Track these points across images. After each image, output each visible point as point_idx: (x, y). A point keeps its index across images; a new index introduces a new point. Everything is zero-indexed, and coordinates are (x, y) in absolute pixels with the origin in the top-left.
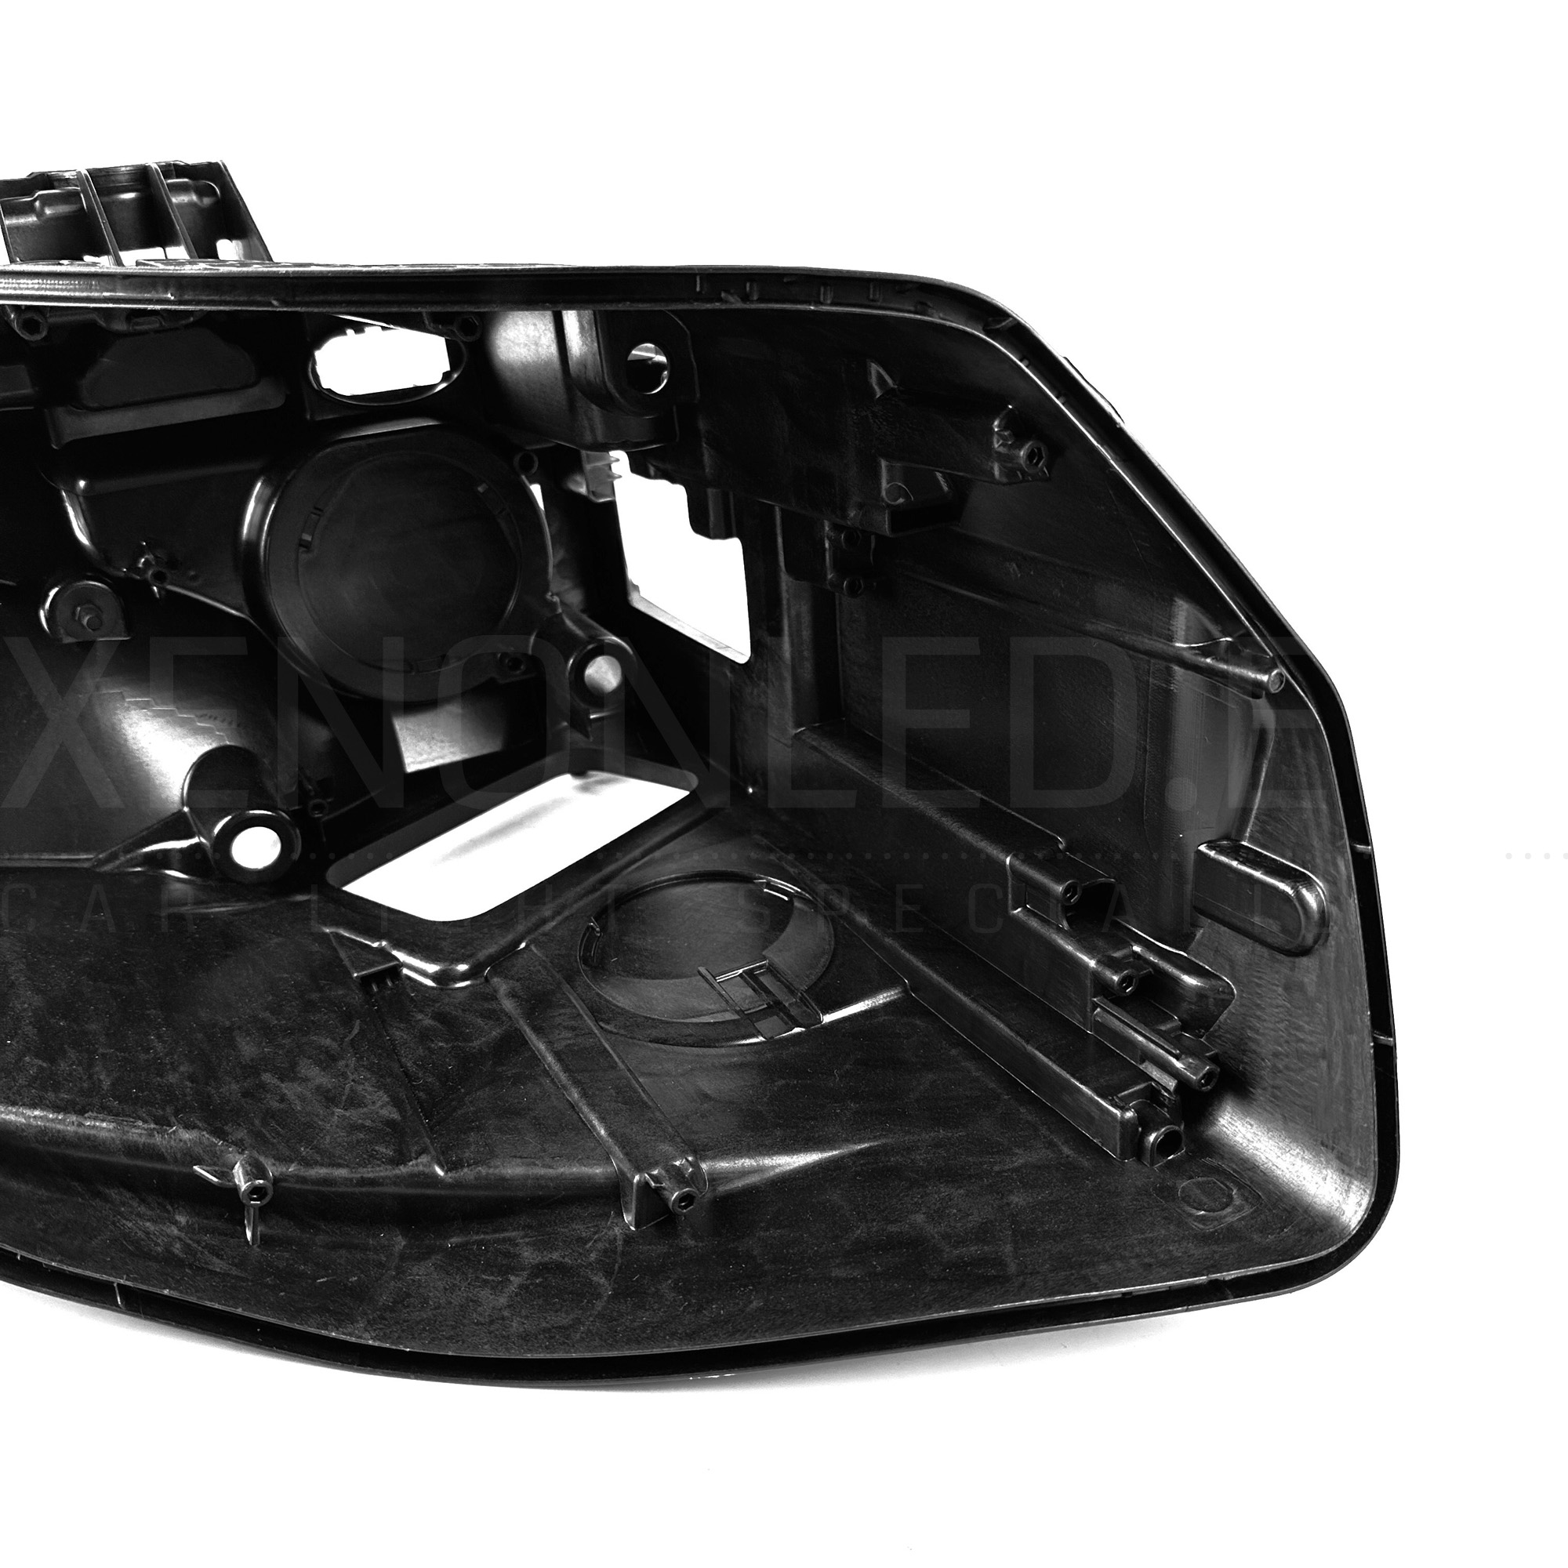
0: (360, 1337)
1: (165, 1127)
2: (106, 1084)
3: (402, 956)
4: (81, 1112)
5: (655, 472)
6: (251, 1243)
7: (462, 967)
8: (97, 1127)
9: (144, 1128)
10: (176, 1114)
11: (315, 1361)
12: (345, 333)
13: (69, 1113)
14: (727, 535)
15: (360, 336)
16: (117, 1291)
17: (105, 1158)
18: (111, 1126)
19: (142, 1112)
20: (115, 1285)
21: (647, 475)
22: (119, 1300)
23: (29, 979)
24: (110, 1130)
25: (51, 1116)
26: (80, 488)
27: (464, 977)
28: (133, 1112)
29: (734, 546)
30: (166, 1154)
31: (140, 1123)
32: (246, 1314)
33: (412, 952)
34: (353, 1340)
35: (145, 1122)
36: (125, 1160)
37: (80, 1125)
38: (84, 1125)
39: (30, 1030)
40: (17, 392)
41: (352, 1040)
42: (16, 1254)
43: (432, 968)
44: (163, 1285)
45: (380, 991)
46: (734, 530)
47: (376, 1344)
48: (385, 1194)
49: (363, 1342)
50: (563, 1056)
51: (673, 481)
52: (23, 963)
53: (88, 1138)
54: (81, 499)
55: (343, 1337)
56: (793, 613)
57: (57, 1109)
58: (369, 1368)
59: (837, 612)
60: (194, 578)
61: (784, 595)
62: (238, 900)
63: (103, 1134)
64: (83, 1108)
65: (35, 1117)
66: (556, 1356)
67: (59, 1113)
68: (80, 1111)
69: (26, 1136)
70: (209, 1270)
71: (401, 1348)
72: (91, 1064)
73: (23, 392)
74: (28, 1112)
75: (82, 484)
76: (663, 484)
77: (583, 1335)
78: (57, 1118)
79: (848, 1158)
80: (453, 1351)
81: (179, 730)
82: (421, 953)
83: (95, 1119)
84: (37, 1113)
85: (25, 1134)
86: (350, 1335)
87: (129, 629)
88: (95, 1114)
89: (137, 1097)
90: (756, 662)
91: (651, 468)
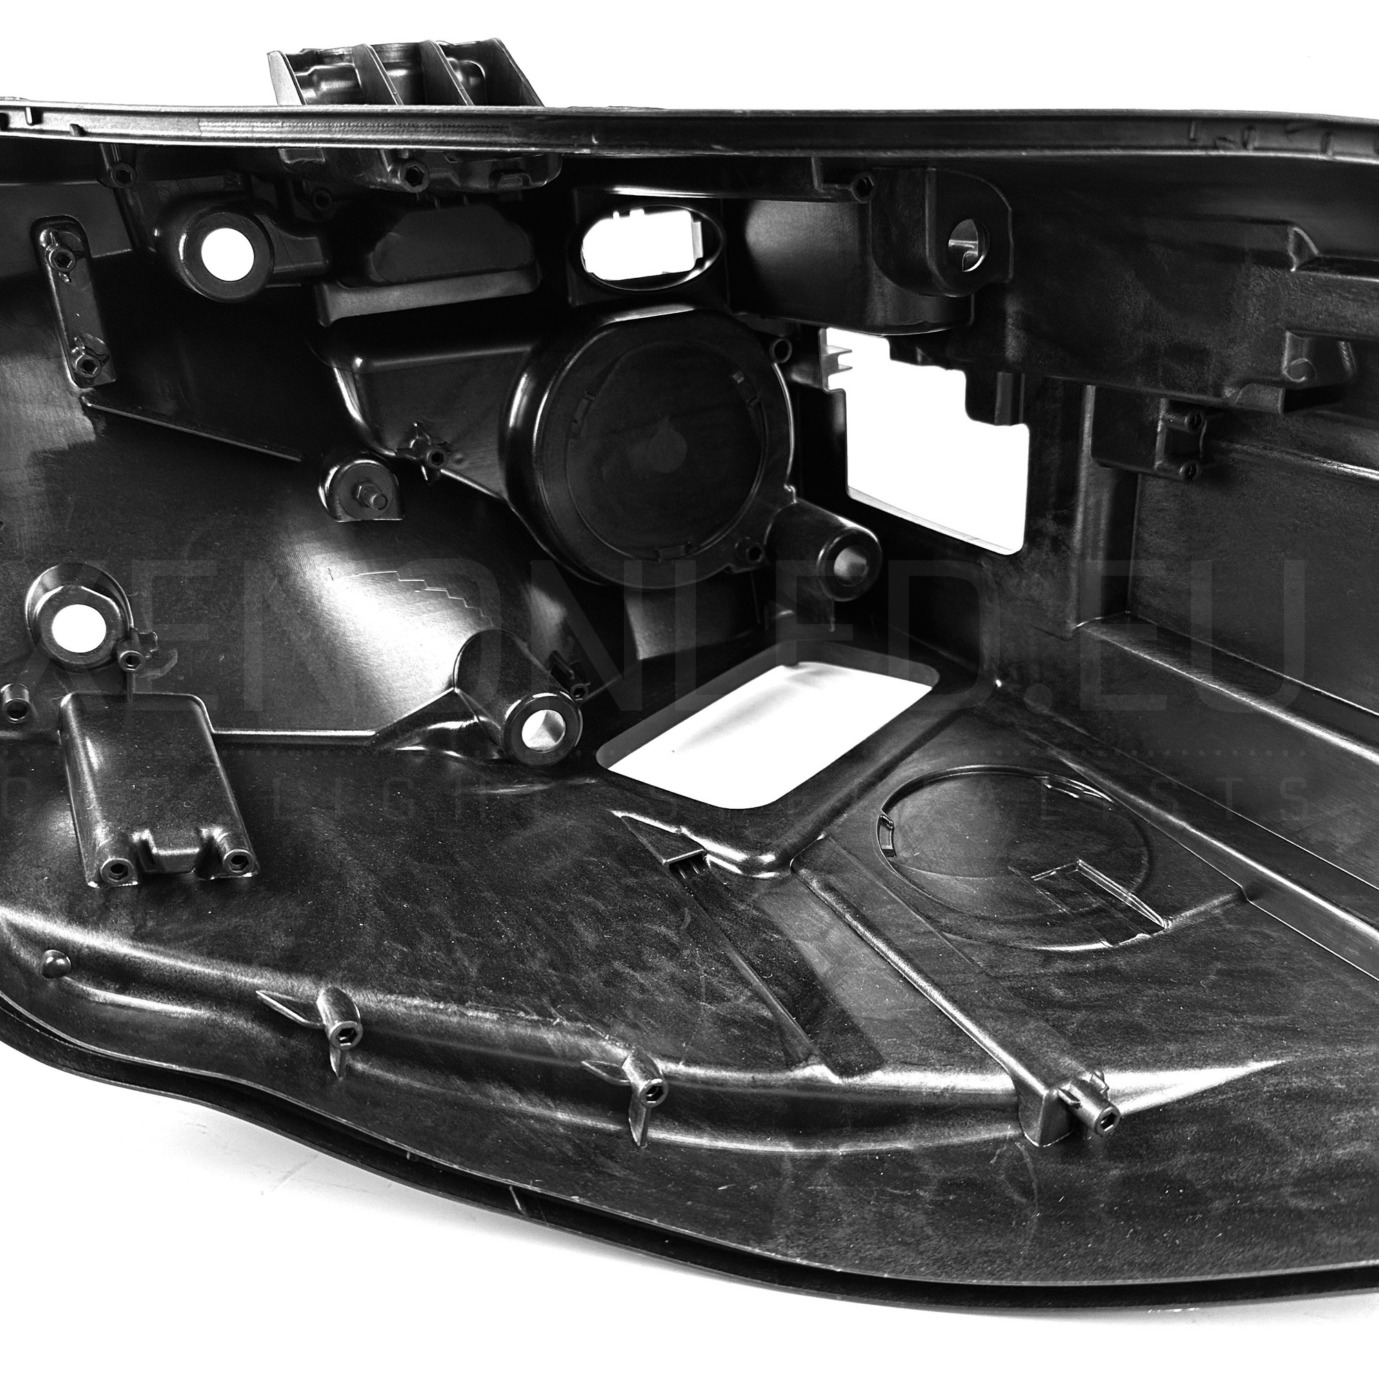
0: (786, 1255)
1: (548, 1019)
2: (473, 972)
3: (707, 844)
4: (461, 1001)
5: (923, 357)
6: (639, 1144)
7: (768, 858)
8: (481, 1018)
9: (527, 1020)
10: (554, 1004)
11: (732, 1277)
12: (610, 215)
13: (449, 1002)
14: (1014, 421)
15: (625, 219)
16: (514, 1196)
17: (490, 1051)
18: (495, 1017)
19: (519, 1000)
20: (511, 1188)
21: (912, 360)
22: (518, 1204)
23: (356, 858)
24: (493, 1022)
25: (432, 1005)
26: (356, 365)
27: (770, 867)
28: (512, 1002)
29: (1020, 434)
30: (553, 1047)
31: (522, 1014)
32: (662, 1225)
33: (717, 838)
34: (779, 1257)
35: (527, 1013)
36: (510, 1053)
37: (463, 1015)
38: (467, 1016)
39: (377, 912)
40: (310, 264)
41: (688, 928)
42: (406, 1152)
43: (740, 856)
44: (571, 1192)
45: (689, 878)
46: (1021, 416)
47: (805, 1262)
48: (777, 1096)
49: (789, 1260)
50: (911, 955)
51: (948, 365)
52: (344, 842)
53: (473, 1029)
54: (357, 377)
55: (767, 1254)
56: (1092, 501)
57: (437, 998)
58: (791, 1287)
59: (1137, 500)
60: (459, 461)
61: (1083, 482)
62: (520, 782)
63: (488, 1026)
64: (461, 997)
65: (416, 1007)
66: (1004, 1283)
67: (439, 1002)
68: (459, 1000)
69: (408, 1026)
70: (608, 1174)
71: (832, 1267)
72: (450, 951)
73: (315, 263)
74: (408, 1001)
75: (358, 361)
76: (935, 371)
77: (1027, 1261)
78: (438, 1008)
79: (1254, 1076)
80: (889, 1273)
81: (450, 612)
82: (727, 841)
83: (477, 1008)
84: (417, 1002)
85: (407, 1024)
86: (777, 1252)
87: (402, 511)
88: (475, 1004)
89: (508, 985)
90: (1029, 552)
91: (919, 354)
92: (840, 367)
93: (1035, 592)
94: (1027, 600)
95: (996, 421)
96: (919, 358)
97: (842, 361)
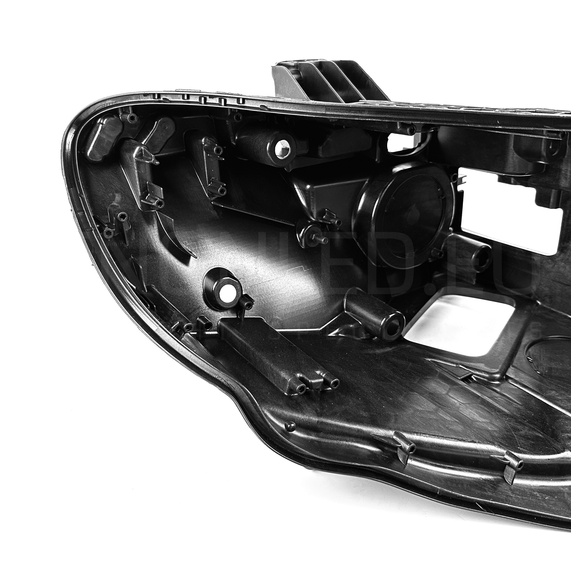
6: (510, 484)
16: (479, 505)
22: (482, 508)
26: (307, 188)
27: (499, 379)
29: (559, 212)
30: (479, 451)
43: (486, 375)
46: (560, 206)
54: (307, 192)
75: (308, 186)
90: (560, 255)
91: (512, 180)
92: (463, 182)
93: (562, 270)
94: (557, 272)
95: (550, 207)
96: (512, 182)
97: (464, 180)
